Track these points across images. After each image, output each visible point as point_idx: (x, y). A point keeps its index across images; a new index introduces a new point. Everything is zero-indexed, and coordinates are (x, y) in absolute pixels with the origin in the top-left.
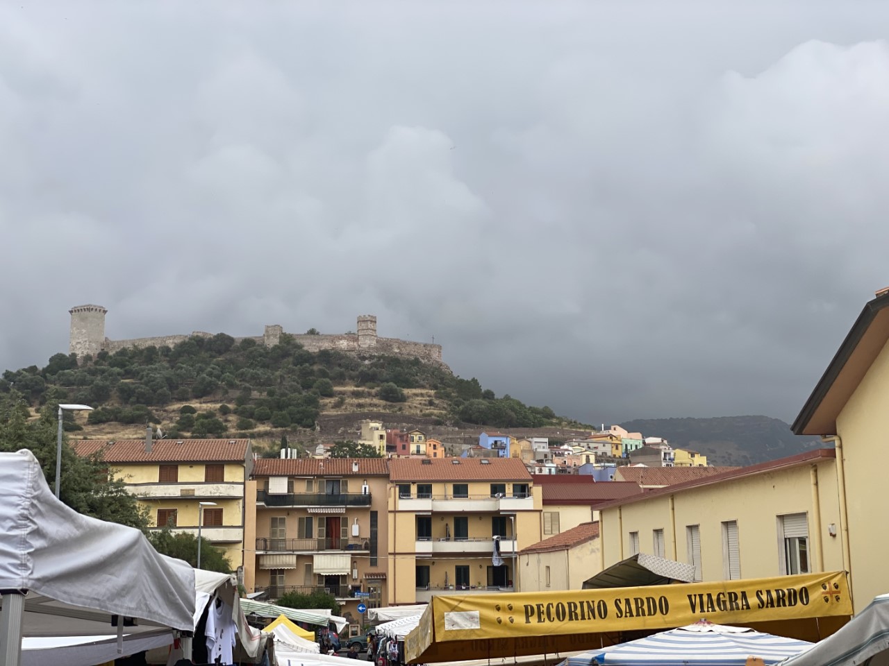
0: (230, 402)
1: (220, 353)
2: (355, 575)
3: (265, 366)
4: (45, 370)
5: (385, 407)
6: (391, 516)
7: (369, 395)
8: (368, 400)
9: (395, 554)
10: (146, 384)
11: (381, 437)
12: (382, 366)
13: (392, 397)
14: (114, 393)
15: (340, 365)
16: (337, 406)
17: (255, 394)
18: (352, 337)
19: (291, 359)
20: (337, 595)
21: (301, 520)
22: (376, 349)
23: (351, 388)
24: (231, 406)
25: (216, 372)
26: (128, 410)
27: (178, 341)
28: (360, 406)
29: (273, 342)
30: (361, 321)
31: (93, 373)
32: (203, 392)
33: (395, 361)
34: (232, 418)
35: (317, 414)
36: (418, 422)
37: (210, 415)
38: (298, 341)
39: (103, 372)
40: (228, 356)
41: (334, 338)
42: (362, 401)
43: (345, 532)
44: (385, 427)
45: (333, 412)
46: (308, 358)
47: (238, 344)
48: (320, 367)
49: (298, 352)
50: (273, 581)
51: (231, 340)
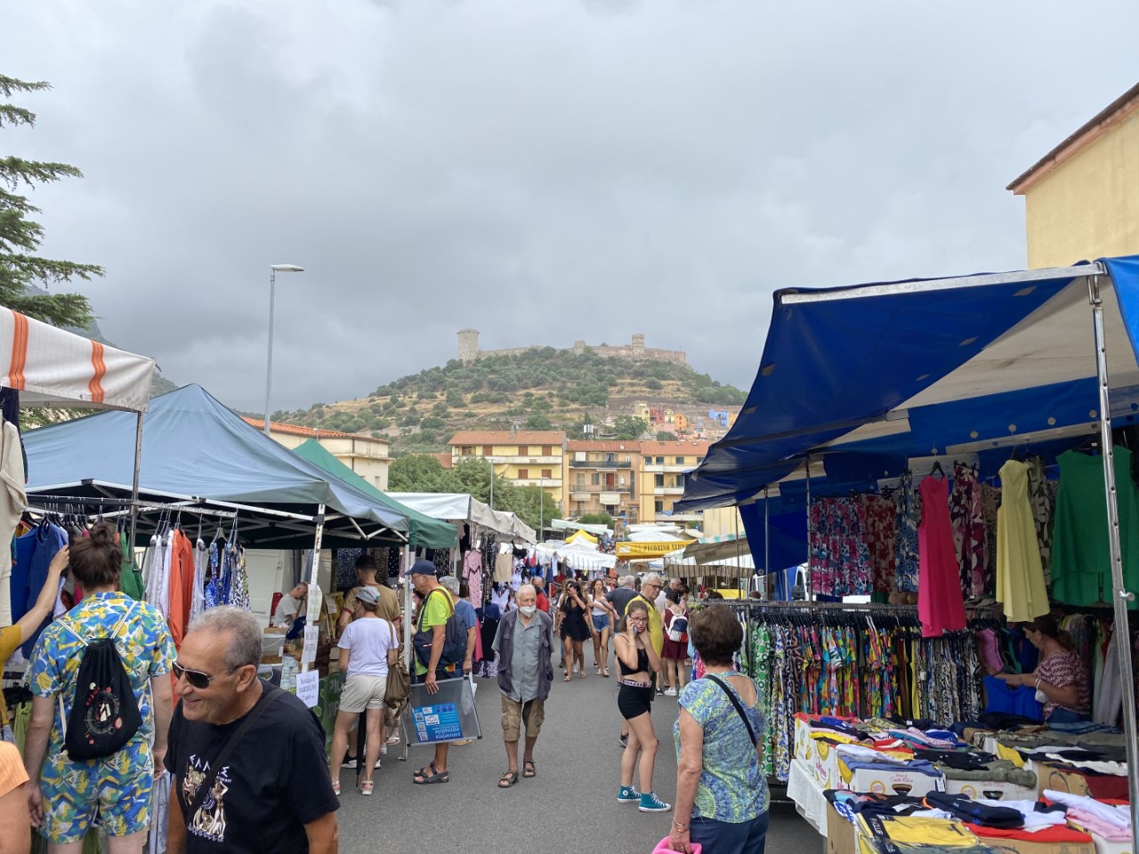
0: (554, 389)
1: (547, 359)
2: (623, 505)
3: (575, 367)
4: (445, 370)
5: (649, 393)
6: (641, 474)
7: (639, 384)
8: (639, 388)
9: (643, 495)
10: (504, 378)
11: (647, 412)
12: (648, 366)
13: (654, 386)
14: (485, 383)
15: (621, 366)
16: (619, 392)
17: (569, 385)
18: (629, 348)
19: (591, 362)
20: (613, 515)
21: (593, 475)
22: (644, 355)
23: (628, 381)
24: (555, 392)
25: (545, 371)
26: (494, 394)
27: (522, 351)
28: (634, 392)
29: (579, 352)
30: (634, 337)
31: (472, 371)
32: (538, 384)
33: (656, 363)
34: (555, 399)
35: (607, 398)
36: (670, 402)
37: (542, 398)
38: (596, 351)
39: (478, 371)
40: (552, 361)
41: (617, 349)
42: (635, 389)
43: (617, 482)
44: (649, 406)
45: (617, 396)
46: (600, 362)
47: (557, 353)
48: (610, 368)
49: (595, 358)
50: (579, 507)
51: (554, 350)
